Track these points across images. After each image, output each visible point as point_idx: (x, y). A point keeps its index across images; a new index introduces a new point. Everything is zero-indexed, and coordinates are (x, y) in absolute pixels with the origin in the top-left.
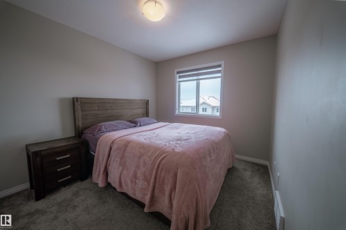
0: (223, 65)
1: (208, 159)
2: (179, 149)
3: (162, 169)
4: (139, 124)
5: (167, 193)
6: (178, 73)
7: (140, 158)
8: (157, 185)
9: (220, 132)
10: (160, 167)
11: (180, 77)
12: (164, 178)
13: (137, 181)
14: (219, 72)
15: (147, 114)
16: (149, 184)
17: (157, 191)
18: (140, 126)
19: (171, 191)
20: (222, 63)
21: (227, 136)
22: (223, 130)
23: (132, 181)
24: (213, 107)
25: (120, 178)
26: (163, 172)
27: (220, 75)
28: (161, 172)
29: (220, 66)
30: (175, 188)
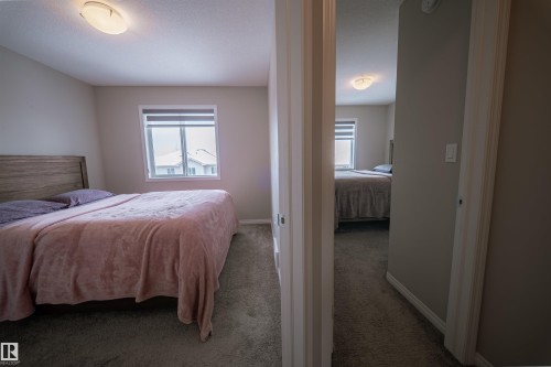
0: (215, 111)
1: (211, 222)
2: (174, 216)
3: (157, 242)
4: (74, 202)
5: (168, 268)
6: (145, 111)
7: (114, 240)
8: (151, 264)
9: (220, 194)
10: (154, 240)
11: (149, 119)
12: (161, 251)
13: (114, 273)
14: (211, 118)
15: (84, 185)
16: (138, 268)
17: (152, 271)
18: (78, 205)
19: (174, 262)
20: (215, 108)
21: (229, 198)
22: (224, 192)
23: (103, 277)
24: (206, 167)
25: (75, 282)
26: (159, 245)
27: (213, 123)
28: (156, 246)
29: (212, 111)
30: (178, 256)
